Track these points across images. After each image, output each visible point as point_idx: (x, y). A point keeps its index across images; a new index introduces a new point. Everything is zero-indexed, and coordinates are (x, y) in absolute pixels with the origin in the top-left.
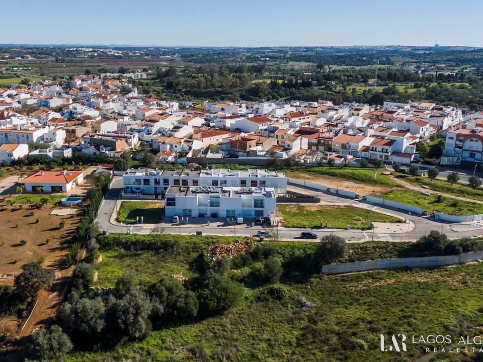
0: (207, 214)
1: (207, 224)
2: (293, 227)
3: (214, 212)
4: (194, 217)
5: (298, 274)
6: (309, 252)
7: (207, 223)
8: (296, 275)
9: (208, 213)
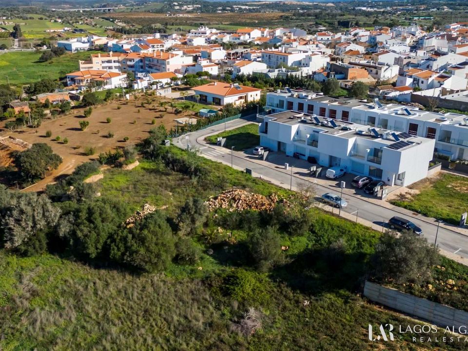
0: (304, 155)
1: (283, 167)
2: (405, 207)
3: (313, 155)
4: (288, 156)
5: (316, 276)
6: (367, 249)
7: (284, 165)
8: (312, 278)
9: (306, 155)
